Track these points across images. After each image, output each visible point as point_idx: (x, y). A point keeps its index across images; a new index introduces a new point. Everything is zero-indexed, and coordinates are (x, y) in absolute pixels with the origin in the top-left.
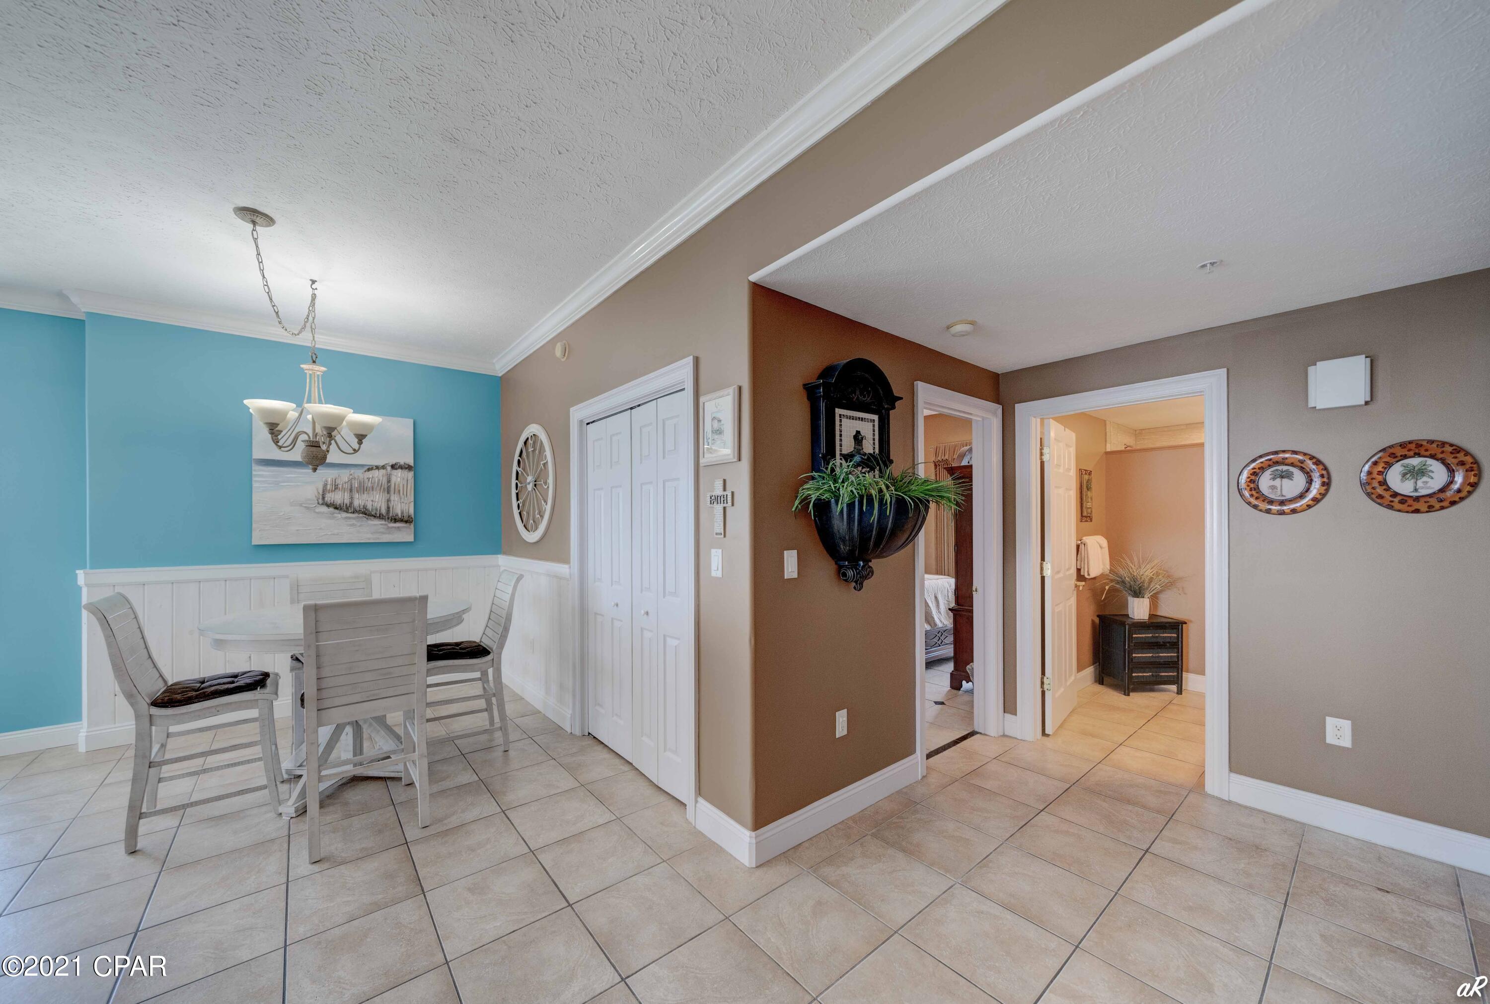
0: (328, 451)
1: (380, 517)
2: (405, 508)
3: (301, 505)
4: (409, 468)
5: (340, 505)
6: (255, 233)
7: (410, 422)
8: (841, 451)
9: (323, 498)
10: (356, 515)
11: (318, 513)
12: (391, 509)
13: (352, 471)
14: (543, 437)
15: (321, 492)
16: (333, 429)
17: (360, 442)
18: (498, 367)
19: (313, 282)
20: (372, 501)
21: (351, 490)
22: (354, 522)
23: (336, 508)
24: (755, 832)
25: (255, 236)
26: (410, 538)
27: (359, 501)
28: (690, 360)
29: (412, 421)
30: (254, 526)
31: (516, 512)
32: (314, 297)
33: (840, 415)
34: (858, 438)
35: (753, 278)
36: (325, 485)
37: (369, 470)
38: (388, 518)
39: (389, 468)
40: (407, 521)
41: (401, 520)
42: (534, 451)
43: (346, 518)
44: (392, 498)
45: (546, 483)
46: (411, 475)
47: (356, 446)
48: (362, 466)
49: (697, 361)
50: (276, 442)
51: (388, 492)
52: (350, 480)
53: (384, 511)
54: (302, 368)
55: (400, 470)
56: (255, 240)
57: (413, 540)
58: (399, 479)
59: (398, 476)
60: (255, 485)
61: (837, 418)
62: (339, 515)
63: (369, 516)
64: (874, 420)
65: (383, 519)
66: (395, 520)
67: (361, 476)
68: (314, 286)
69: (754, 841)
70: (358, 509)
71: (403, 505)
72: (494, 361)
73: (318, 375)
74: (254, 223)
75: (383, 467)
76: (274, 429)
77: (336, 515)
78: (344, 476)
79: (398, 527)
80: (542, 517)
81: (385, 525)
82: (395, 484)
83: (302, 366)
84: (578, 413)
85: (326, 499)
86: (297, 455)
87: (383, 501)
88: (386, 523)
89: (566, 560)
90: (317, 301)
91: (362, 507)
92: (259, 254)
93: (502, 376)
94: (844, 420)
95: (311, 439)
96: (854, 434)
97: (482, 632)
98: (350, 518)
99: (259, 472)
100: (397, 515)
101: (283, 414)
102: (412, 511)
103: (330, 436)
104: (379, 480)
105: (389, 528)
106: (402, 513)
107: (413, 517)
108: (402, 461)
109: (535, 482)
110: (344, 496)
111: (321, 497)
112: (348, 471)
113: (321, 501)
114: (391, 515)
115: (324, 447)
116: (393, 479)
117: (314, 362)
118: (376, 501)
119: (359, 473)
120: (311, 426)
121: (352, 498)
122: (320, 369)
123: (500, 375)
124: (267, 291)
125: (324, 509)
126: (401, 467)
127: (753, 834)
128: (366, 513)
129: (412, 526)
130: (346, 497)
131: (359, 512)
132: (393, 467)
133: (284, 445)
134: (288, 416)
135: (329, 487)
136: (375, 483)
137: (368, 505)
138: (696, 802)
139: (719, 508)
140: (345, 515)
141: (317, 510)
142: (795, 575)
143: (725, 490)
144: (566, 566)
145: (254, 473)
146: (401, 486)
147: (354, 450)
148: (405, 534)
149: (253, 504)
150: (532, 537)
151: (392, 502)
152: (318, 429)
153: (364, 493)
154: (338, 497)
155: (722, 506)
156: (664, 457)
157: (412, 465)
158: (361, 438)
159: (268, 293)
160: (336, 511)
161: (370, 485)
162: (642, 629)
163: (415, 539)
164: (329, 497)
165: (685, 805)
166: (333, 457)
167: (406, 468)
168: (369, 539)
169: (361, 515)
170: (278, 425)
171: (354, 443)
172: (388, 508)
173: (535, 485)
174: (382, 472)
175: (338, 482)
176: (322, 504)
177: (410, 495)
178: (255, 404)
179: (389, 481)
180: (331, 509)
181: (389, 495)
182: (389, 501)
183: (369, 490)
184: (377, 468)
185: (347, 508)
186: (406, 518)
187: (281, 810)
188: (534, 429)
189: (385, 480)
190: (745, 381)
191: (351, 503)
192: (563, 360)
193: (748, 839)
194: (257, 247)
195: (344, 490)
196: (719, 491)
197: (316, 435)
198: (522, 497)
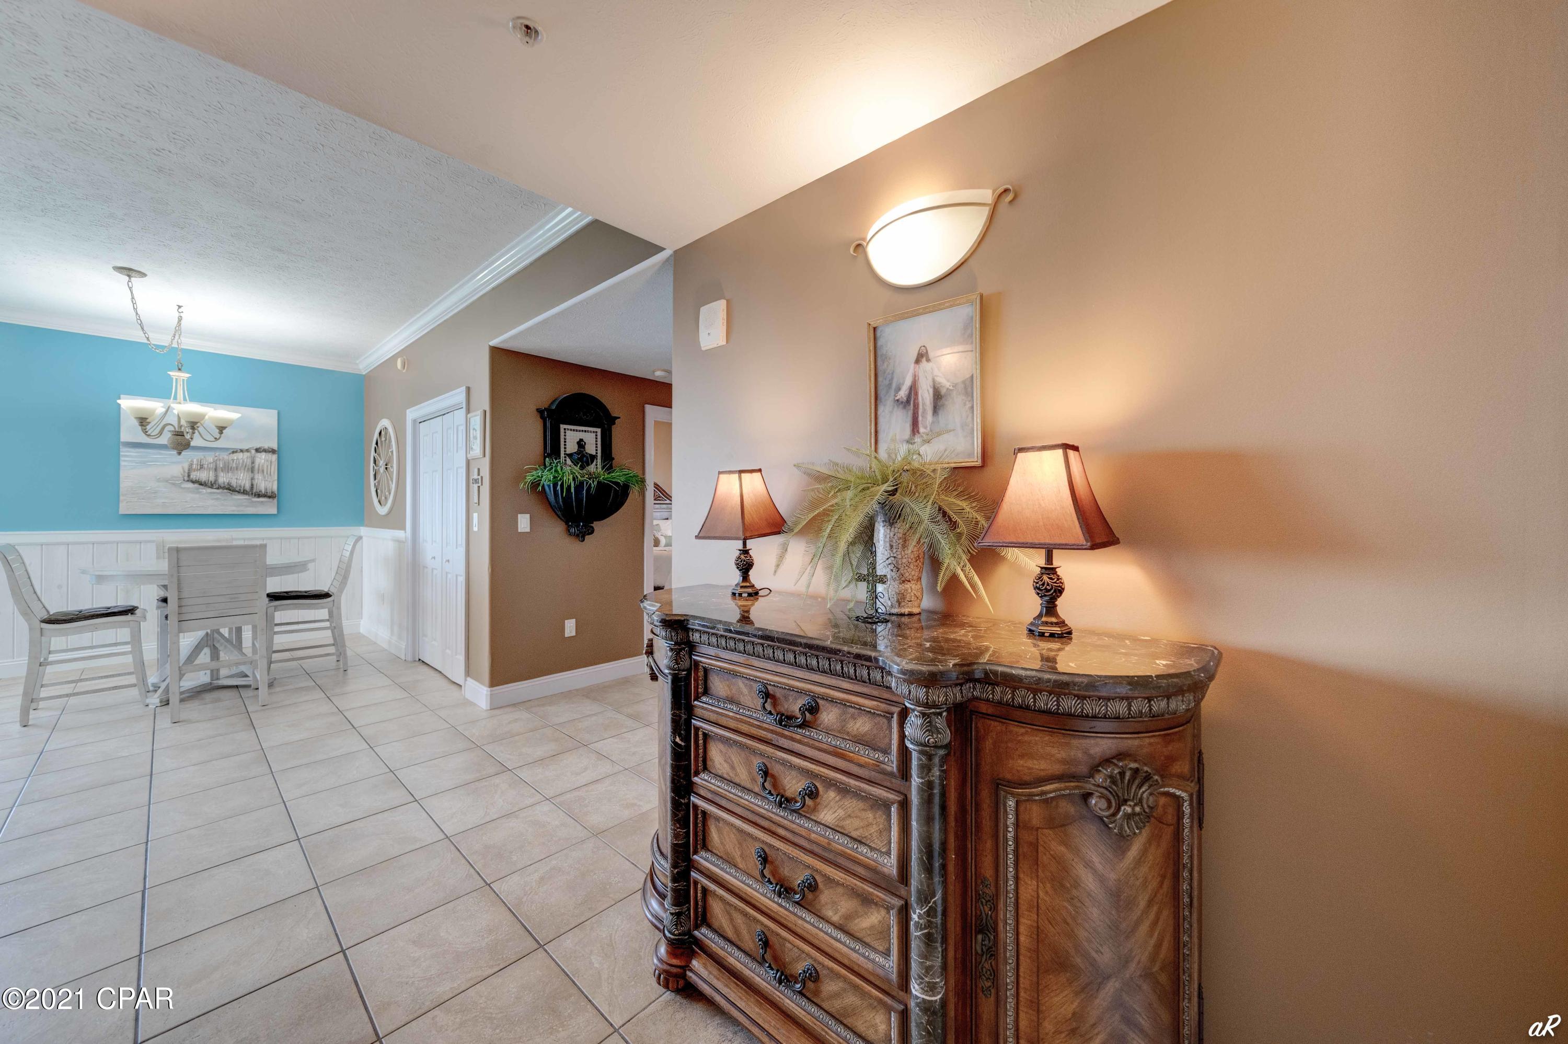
0: (192, 439)
1: (245, 492)
2: (269, 486)
3: (167, 481)
4: (273, 451)
5: (205, 482)
6: (130, 284)
7: (275, 412)
8: (565, 451)
9: (189, 476)
10: (220, 491)
11: (184, 488)
12: (255, 486)
13: (217, 454)
14: (391, 430)
15: (187, 471)
16: (196, 423)
17: (221, 433)
18: (361, 367)
19: (180, 307)
20: (237, 479)
21: (216, 470)
22: (219, 496)
23: (201, 484)
24: (492, 688)
25: (130, 285)
26: (274, 511)
27: (223, 479)
28: (464, 388)
29: (276, 411)
30: (121, 498)
31: (373, 490)
32: (180, 319)
33: (565, 429)
34: (581, 444)
35: (495, 342)
36: (191, 465)
37: (233, 452)
38: (252, 494)
39: (253, 452)
40: (271, 496)
41: (265, 496)
42: (386, 440)
43: (211, 493)
44: (256, 477)
45: (392, 467)
46: (274, 457)
47: (218, 436)
48: (227, 449)
49: (468, 390)
50: (145, 432)
51: (252, 472)
52: (215, 461)
53: (248, 487)
54: (169, 374)
55: (264, 453)
56: (130, 288)
57: (276, 513)
58: (263, 461)
59: (262, 458)
60: (122, 463)
61: (562, 431)
62: (204, 491)
63: (233, 491)
64: (596, 432)
65: (246, 494)
66: (259, 495)
67: (226, 457)
68: (180, 310)
69: (489, 693)
70: (222, 485)
71: (265, 483)
72: (358, 362)
73: (183, 380)
74: (129, 276)
75: (248, 451)
76: (143, 421)
77: (201, 490)
78: (210, 458)
79: (262, 502)
80: (390, 494)
81: (249, 499)
82: (259, 465)
83: (169, 373)
84: (412, 414)
85: (192, 476)
86: (165, 439)
87: (248, 479)
88: (250, 498)
89: (403, 527)
90: (183, 322)
91: (226, 484)
92: (133, 298)
93: (366, 374)
94: (568, 433)
95: (177, 430)
96: (578, 440)
97: (330, 583)
98: (214, 493)
99: (124, 451)
100: (261, 491)
101: (152, 412)
102: (275, 488)
103: (193, 428)
104: (243, 461)
105: (253, 502)
106: (266, 489)
107: (276, 493)
108: (266, 446)
109: (386, 465)
110: (209, 474)
111: (186, 475)
112: (213, 453)
113: (186, 478)
114: (254, 491)
115: (188, 437)
116: (257, 461)
117: (180, 369)
118: (242, 479)
119: (225, 456)
120: (176, 419)
121: (216, 476)
122: (185, 375)
123: (364, 373)
124: (140, 323)
125: (190, 485)
126: (265, 451)
127: (489, 689)
128: (230, 489)
129: (276, 500)
130: (211, 475)
131: (224, 488)
132: (257, 450)
133: (152, 434)
134: (157, 411)
135: (194, 466)
136: (239, 463)
137: (233, 482)
138: (466, 680)
139: (476, 486)
140: (209, 490)
141: (183, 486)
142: (528, 530)
143: (479, 475)
144: (403, 532)
145: (121, 454)
146: (265, 466)
147: (216, 438)
148: (270, 508)
149: (121, 480)
150: (382, 511)
151: (256, 481)
152: (183, 422)
153: (228, 472)
154: (203, 476)
155: (477, 485)
156: (457, 451)
157: (276, 449)
158: (221, 429)
159: (140, 324)
160: (201, 487)
161: (234, 465)
162: (447, 573)
163: (278, 512)
164: (194, 476)
165: (461, 686)
166: (197, 442)
167: (270, 452)
168: (233, 511)
169: (225, 491)
170: (147, 419)
171: (216, 433)
172: (252, 485)
173: (386, 468)
174: (247, 454)
175: (204, 462)
176: (188, 481)
177: (274, 473)
178: (128, 404)
179: (253, 463)
180: (196, 485)
181: (253, 474)
182: (252, 479)
183: (234, 470)
184: (242, 451)
185: (212, 485)
186: (269, 494)
187: (148, 701)
188: (385, 423)
189: (249, 462)
190: (487, 408)
191: (216, 481)
192: (404, 371)
193: (485, 692)
194: (132, 293)
195: (209, 469)
196: (476, 477)
197: (181, 427)
198: (378, 477)
